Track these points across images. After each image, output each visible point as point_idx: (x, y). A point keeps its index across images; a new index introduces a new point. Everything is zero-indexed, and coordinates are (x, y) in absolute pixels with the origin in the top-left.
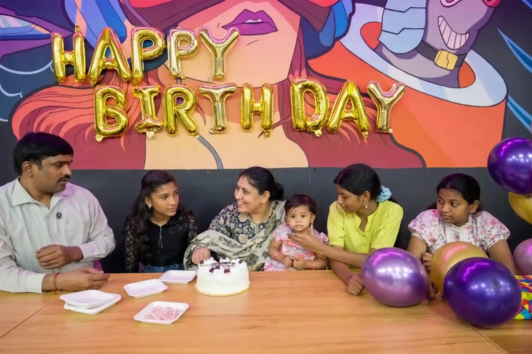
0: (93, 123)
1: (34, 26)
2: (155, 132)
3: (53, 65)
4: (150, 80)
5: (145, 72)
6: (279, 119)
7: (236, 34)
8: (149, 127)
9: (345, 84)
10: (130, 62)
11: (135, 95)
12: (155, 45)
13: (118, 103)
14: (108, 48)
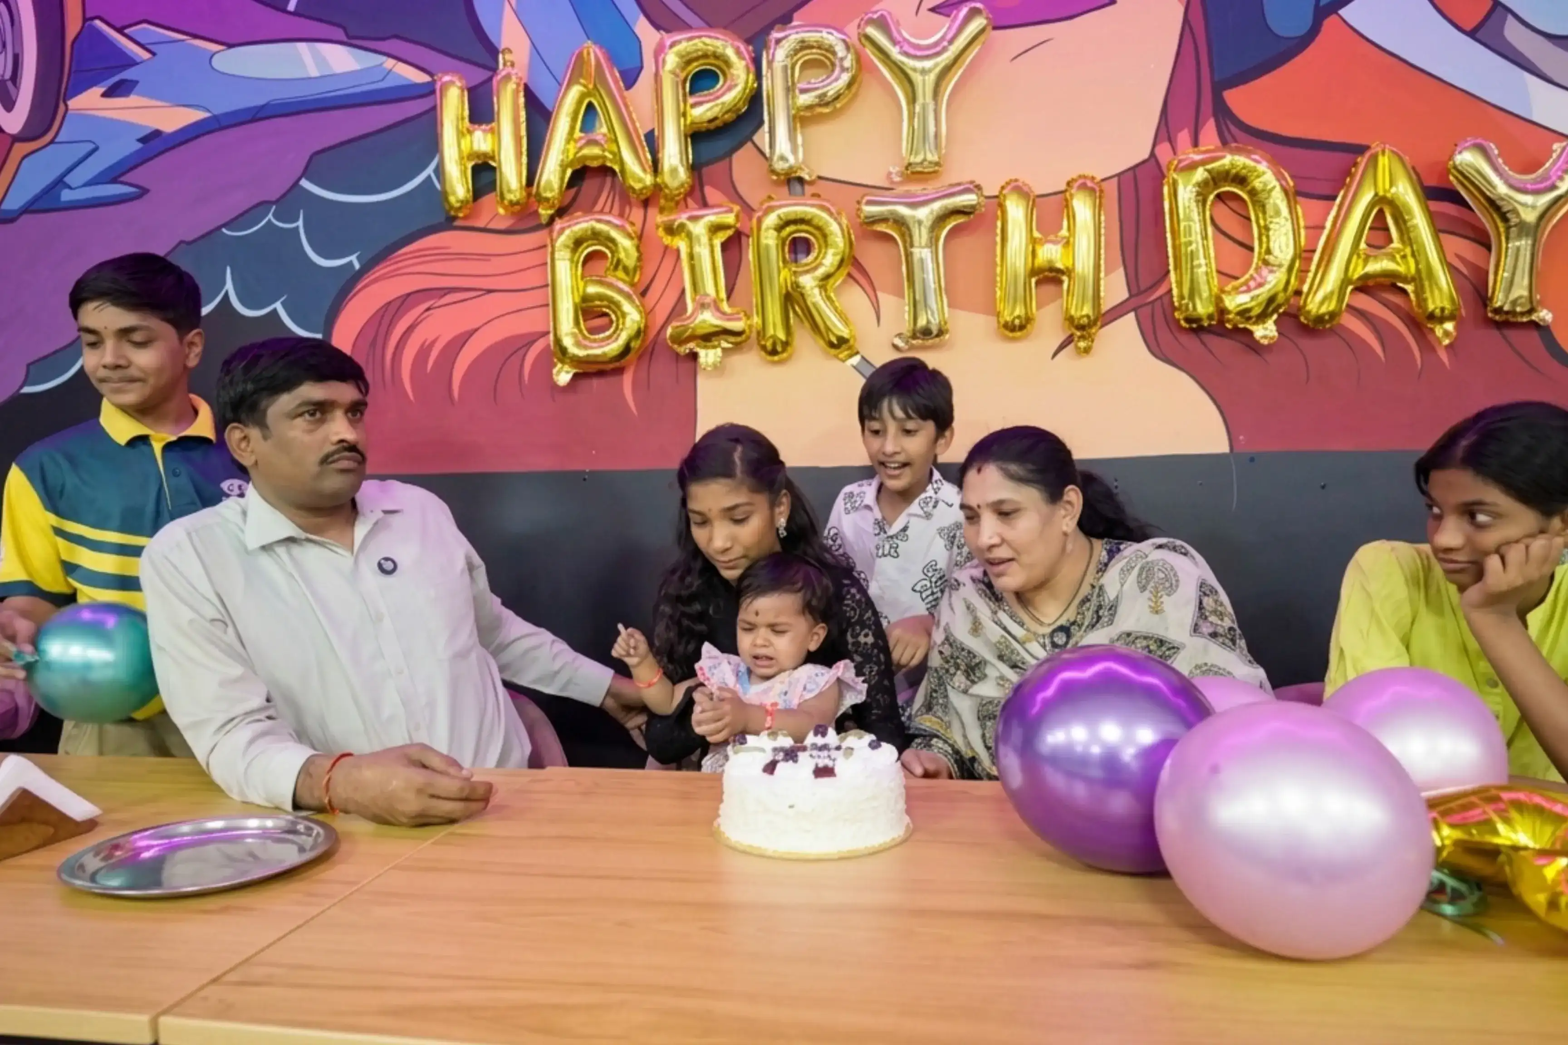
0: (548, 333)
1: (390, 63)
2: (724, 350)
3: (440, 171)
4: (710, 193)
5: (695, 168)
6: (1125, 295)
7: (978, 23)
8: (708, 338)
9: (1362, 161)
10: (653, 142)
11: (667, 240)
12: (725, 82)
13: (616, 268)
14: (590, 106)
